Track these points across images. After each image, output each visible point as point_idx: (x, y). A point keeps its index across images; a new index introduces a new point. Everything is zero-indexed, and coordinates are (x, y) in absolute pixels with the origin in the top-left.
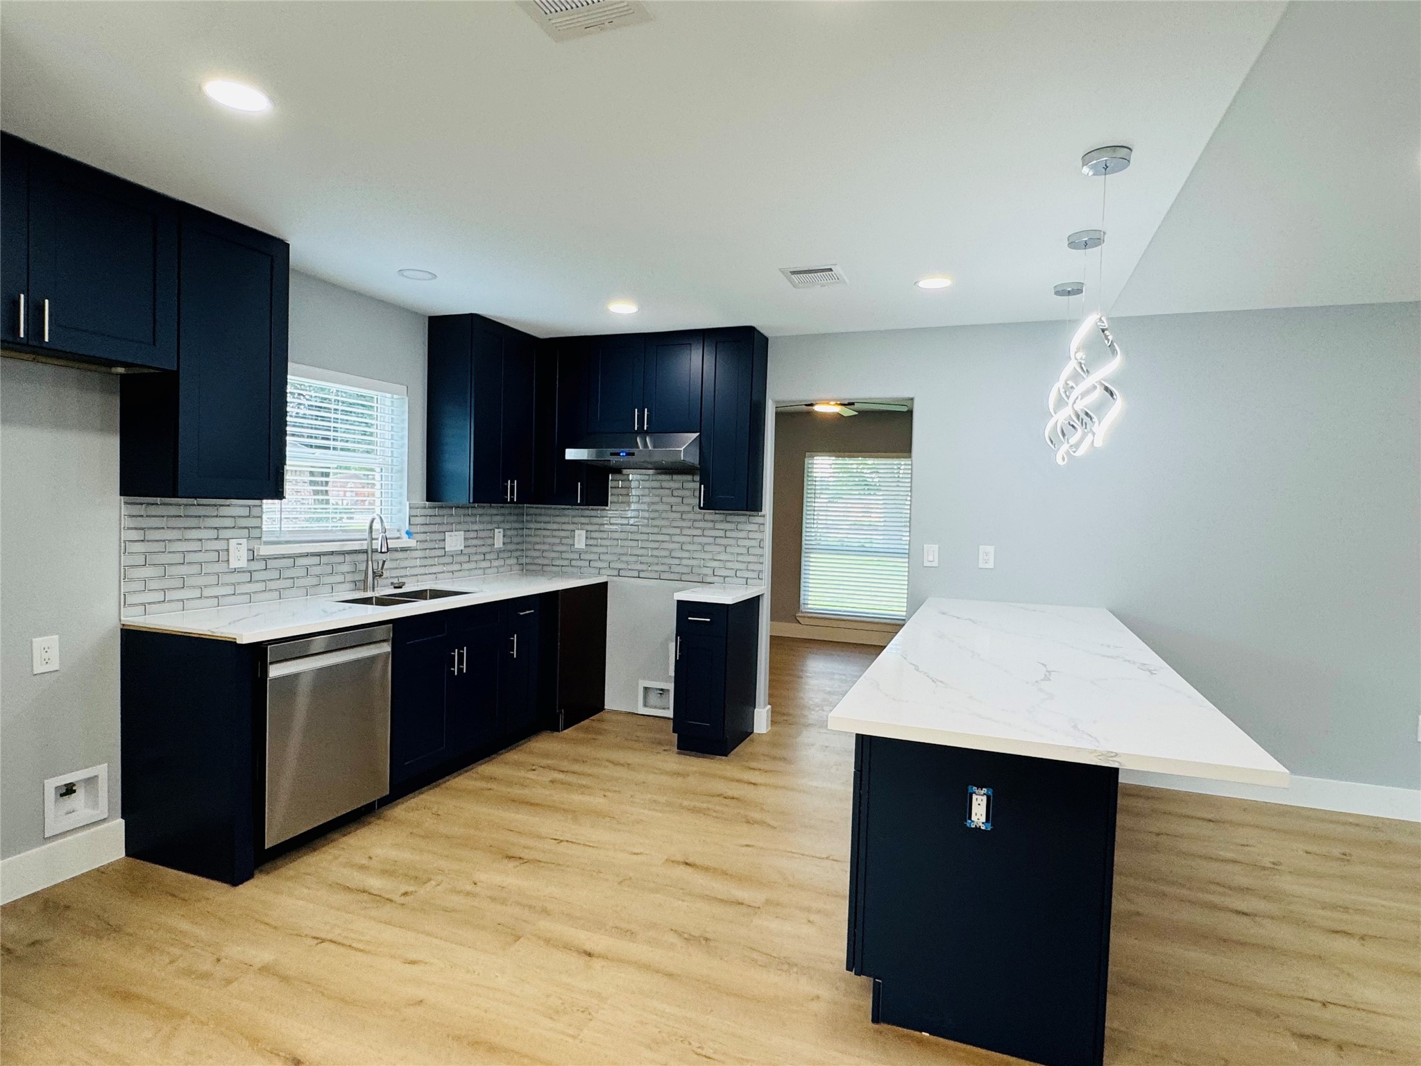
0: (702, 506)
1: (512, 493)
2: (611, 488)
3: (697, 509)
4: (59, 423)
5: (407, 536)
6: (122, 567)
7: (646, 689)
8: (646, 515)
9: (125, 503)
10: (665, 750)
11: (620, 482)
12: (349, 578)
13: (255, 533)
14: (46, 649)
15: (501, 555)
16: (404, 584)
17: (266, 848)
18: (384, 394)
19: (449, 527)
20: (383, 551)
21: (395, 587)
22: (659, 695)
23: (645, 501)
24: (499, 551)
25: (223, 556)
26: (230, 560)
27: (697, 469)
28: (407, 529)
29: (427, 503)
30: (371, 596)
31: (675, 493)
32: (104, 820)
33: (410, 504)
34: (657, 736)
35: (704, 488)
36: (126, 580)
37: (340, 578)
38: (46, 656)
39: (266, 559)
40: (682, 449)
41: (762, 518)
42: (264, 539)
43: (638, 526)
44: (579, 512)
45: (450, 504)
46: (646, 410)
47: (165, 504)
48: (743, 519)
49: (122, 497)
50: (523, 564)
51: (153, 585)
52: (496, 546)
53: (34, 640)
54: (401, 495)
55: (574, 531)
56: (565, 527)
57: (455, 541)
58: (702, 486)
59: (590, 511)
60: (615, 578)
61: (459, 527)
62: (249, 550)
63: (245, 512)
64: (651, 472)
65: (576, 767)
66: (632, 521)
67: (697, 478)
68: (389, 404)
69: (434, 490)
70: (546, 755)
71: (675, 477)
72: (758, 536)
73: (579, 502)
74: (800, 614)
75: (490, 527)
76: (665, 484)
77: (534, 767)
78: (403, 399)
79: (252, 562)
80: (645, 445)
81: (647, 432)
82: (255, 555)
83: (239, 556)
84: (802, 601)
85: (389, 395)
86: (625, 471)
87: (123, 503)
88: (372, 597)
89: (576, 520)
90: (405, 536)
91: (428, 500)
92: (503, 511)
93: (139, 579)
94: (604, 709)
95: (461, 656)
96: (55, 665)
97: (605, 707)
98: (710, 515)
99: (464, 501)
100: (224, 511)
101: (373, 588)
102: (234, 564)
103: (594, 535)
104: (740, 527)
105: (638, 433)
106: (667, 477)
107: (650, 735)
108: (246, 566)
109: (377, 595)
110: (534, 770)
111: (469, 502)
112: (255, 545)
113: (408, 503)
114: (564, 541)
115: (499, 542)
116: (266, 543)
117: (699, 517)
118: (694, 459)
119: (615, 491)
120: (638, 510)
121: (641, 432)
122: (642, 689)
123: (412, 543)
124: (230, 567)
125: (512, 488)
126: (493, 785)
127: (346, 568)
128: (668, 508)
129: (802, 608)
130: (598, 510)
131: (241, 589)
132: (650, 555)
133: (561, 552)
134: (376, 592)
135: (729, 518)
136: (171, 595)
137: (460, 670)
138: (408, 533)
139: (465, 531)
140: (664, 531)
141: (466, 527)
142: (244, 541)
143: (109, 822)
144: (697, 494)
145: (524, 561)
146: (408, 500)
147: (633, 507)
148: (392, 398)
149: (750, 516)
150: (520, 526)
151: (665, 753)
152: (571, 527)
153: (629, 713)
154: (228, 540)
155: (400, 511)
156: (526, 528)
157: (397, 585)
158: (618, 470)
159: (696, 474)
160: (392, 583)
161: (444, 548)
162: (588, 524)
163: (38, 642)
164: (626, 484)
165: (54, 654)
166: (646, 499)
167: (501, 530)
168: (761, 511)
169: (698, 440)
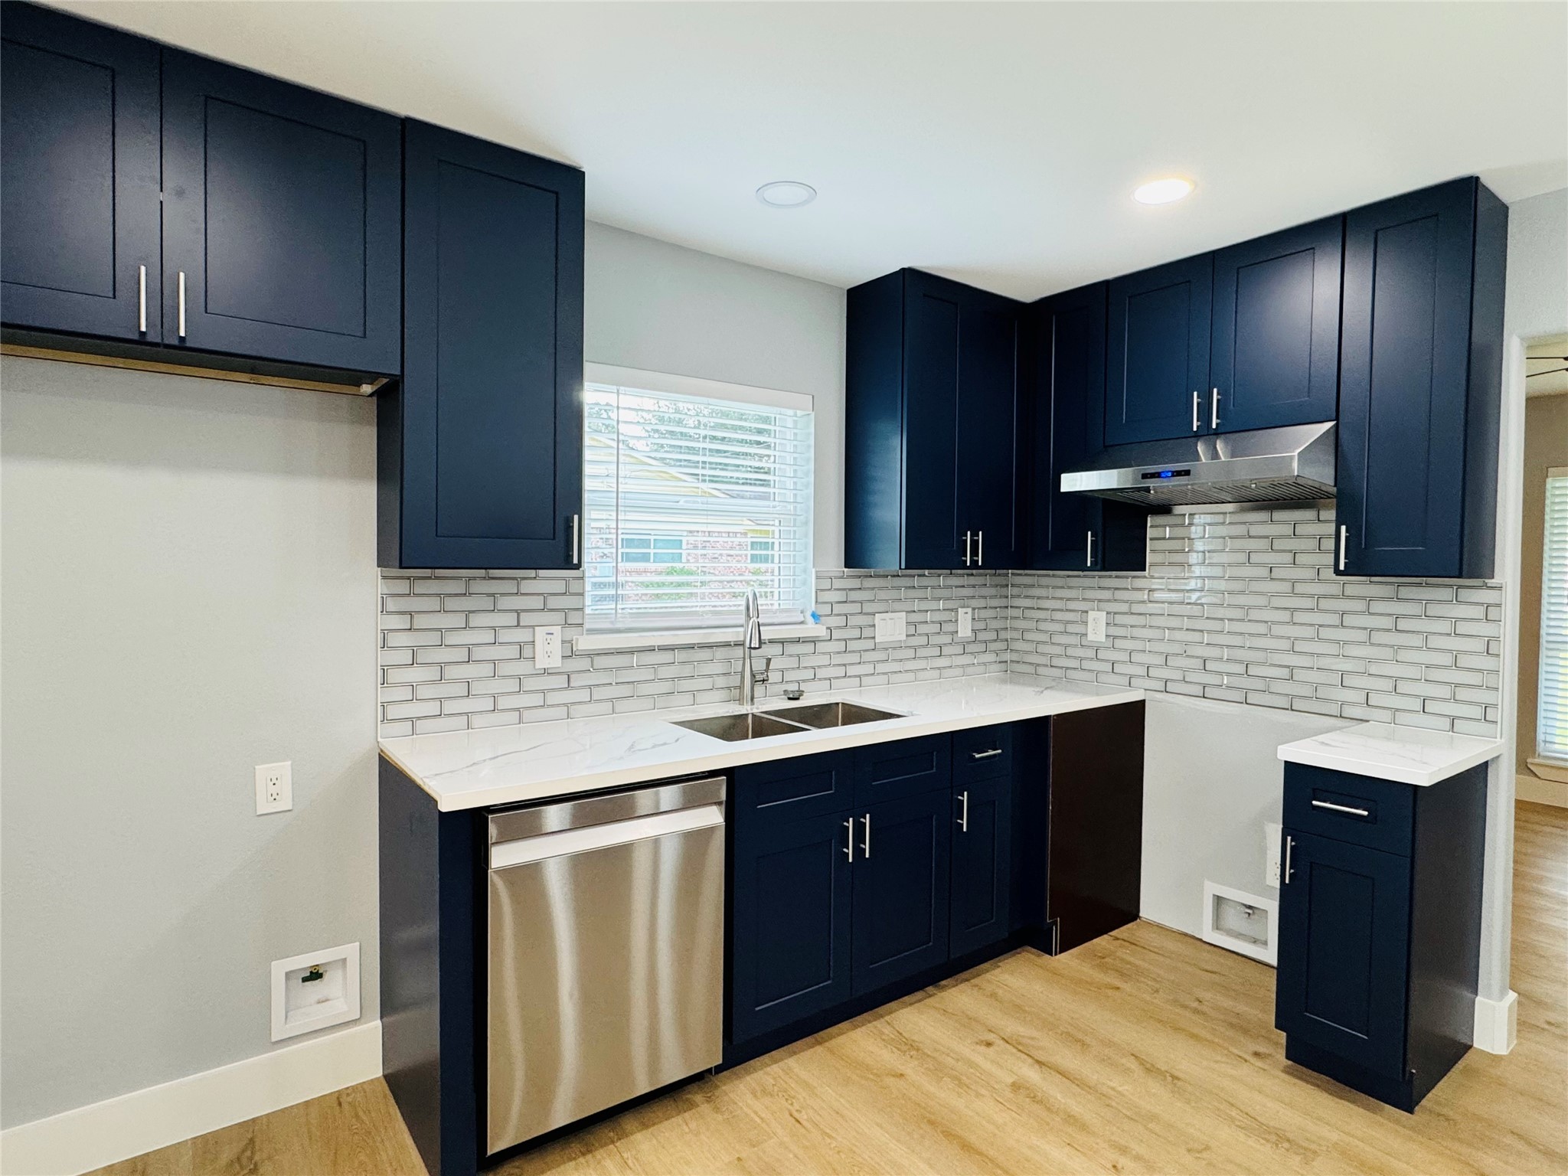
0: (1342, 567)
1: (974, 553)
2: (1151, 539)
3: (1329, 573)
4: (290, 469)
5: (813, 620)
6: (379, 668)
7: (1219, 900)
8: (1222, 585)
9: (384, 577)
10: (1256, 1054)
11: (1168, 528)
12: (721, 682)
13: (574, 618)
14: (274, 781)
15: (970, 648)
16: (801, 693)
17: (489, 1153)
18: (783, 410)
19: (881, 607)
20: (753, 646)
21: (790, 699)
22: (1247, 915)
23: (1214, 561)
24: (964, 644)
25: (524, 651)
26: (536, 657)
27: (1328, 496)
28: (813, 609)
29: (846, 570)
30: (746, 712)
31: (1277, 544)
32: (355, 1022)
33: (816, 572)
34: (1241, 1008)
35: (1347, 531)
36: (385, 685)
37: (706, 683)
38: (273, 790)
39: (591, 655)
40: (1296, 453)
41: (1497, 592)
42: (587, 626)
43: (1202, 605)
44: (1095, 582)
45: (881, 571)
46: (1215, 390)
47: (437, 578)
48: (1445, 594)
49: (380, 569)
50: (1006, 662)
51: (423, 692)
52: (959, 635)
53: (256, 767)
54: (806, 559)
55: (1087, 612)
56: (1072, 605)
57: (891, 627)
58: (1343, 528)
59: (1113, 580)
60: (1159, 696)
61: (897, 606)
62: (563, 642)
63: (559, 587)
64: (1230, 507)
65: (1067, 1058)
66: (1194, 597)
67: (1331, 514)
68: (790, 425)
69: (856, 553)
70: (1018, 1009)
71: (1278, 515)
72: (1487, 629)
73: (1089, 565)
74: (1537, 761)
75: (950, 605)
76: (1255, 530)
77: (991, 1037)
78: (809, 414)
79: (569, 660)
80: (1215, 455)
81: (1217, 433)
82: (574, 649)
83: (548, 649)
84: (1540, 737)
85: (790, 412)
86: (1178, 510)
87: (380, 577)
88: (747, 715)
89: (1090, 594)
90: (810, 620)
91: (846, 566)
92: (972, 580)
93: (403, 685)
94: (1140, 917)
95: (859, 828)
96: (285, 804)
97: (1141, 915)
98: (1358, 585)
99: (895, 568)
100: (527, 586)
101: (752, 699)
102: (542, 663)
103: (1119, 619)
104: (1433, 610)
105: (1197, 436)
106: (1263, 516)
107: (1228, 1003)
108: (560, 665)
109: (755, 711)
110: (989, 1044)
111: (900, 569)
112: (571, 633)
113: (814, 570)
114: (1071, 628)
115: (965, 629)
116: (591, 631)
117: (1335, 589)
118: (1323, 475)
119: (1159, 545)
120: (1203, 578)
121: (1207, 433)
122: (1211, 899)
123: (821, 631)
124: (537, 667)
125: (975, 544)
126: (910, 1068)
127: (718, 668)
128: (1265, 572)
129: (1541, 748)
130: (1127, 577)
131: (552, 698)
132: (1225, 657)
133: (1066, 647)
134: (755, 706)
135: (1404, 592)
136: (450, 707)
137: (858, 851)
138: (814, 615)
139: (907, 612)
140: (1255, 614)
141: (908, 606)
142: (557, 630)
143: (362, 1024)
144: (1330, 544)
145: (1008, 656)
146: (814, 567)
147: (1197, 571)
148: (796, 416)
149: (1460, 587)
150: (1003, 602)
151: (1259, 1063)
152: (1082, 606)
153: (1186, 935)
154: (533, 627)
155: (804, 583)
156: (1011, 607)
157: (791, 696)
158: (1164, 509)
159: (1327, 507)
160: (785, 691)
161: (874, 638)
162: (1109, 601)
163: (263, 771)
164: (1179, 532)
165: (286, 788)
166: (1217, 558)
167: (969, 610)
168: (1493, 578)
169: (1332, 438)
